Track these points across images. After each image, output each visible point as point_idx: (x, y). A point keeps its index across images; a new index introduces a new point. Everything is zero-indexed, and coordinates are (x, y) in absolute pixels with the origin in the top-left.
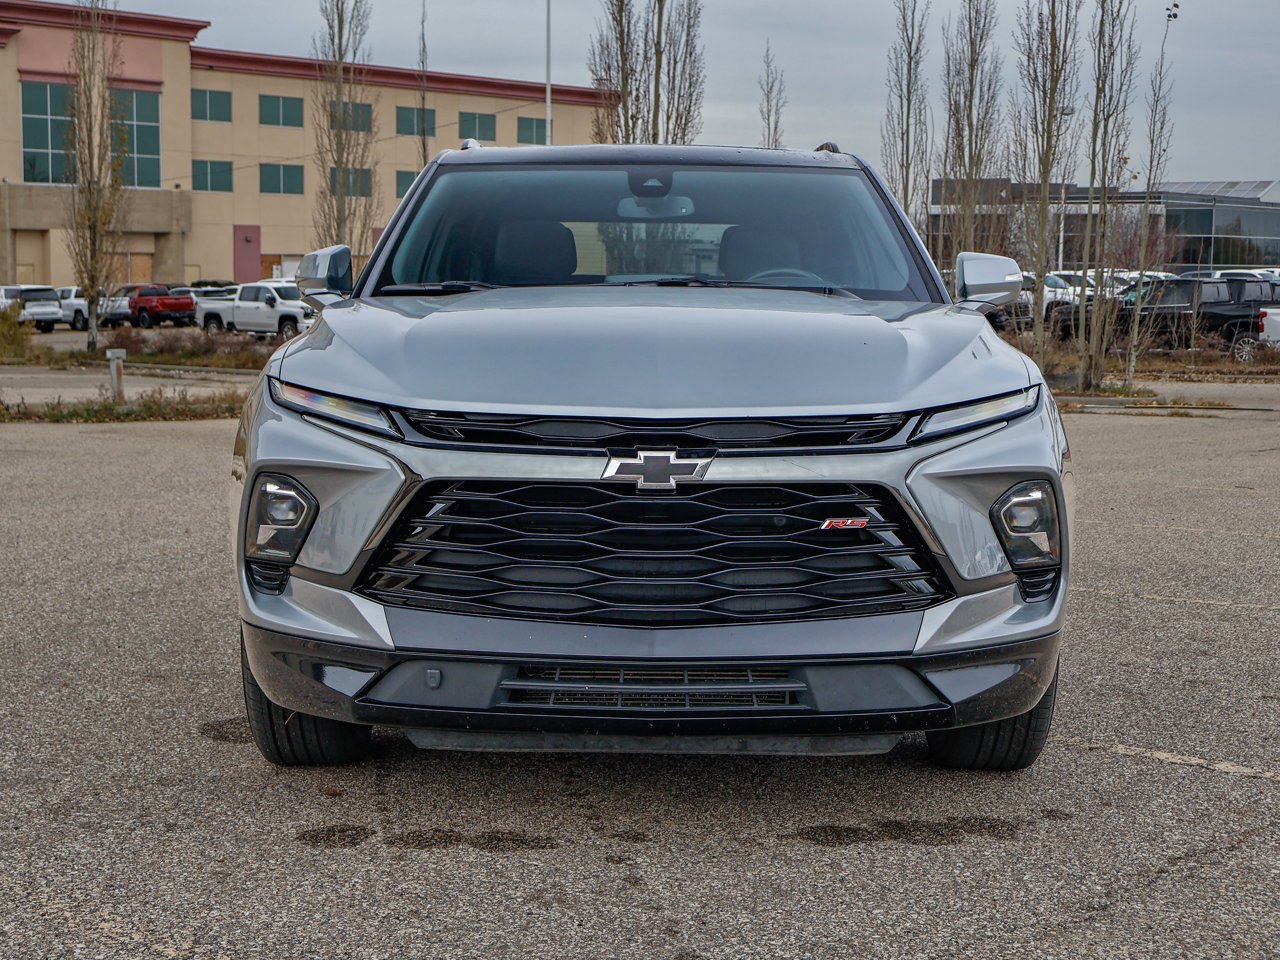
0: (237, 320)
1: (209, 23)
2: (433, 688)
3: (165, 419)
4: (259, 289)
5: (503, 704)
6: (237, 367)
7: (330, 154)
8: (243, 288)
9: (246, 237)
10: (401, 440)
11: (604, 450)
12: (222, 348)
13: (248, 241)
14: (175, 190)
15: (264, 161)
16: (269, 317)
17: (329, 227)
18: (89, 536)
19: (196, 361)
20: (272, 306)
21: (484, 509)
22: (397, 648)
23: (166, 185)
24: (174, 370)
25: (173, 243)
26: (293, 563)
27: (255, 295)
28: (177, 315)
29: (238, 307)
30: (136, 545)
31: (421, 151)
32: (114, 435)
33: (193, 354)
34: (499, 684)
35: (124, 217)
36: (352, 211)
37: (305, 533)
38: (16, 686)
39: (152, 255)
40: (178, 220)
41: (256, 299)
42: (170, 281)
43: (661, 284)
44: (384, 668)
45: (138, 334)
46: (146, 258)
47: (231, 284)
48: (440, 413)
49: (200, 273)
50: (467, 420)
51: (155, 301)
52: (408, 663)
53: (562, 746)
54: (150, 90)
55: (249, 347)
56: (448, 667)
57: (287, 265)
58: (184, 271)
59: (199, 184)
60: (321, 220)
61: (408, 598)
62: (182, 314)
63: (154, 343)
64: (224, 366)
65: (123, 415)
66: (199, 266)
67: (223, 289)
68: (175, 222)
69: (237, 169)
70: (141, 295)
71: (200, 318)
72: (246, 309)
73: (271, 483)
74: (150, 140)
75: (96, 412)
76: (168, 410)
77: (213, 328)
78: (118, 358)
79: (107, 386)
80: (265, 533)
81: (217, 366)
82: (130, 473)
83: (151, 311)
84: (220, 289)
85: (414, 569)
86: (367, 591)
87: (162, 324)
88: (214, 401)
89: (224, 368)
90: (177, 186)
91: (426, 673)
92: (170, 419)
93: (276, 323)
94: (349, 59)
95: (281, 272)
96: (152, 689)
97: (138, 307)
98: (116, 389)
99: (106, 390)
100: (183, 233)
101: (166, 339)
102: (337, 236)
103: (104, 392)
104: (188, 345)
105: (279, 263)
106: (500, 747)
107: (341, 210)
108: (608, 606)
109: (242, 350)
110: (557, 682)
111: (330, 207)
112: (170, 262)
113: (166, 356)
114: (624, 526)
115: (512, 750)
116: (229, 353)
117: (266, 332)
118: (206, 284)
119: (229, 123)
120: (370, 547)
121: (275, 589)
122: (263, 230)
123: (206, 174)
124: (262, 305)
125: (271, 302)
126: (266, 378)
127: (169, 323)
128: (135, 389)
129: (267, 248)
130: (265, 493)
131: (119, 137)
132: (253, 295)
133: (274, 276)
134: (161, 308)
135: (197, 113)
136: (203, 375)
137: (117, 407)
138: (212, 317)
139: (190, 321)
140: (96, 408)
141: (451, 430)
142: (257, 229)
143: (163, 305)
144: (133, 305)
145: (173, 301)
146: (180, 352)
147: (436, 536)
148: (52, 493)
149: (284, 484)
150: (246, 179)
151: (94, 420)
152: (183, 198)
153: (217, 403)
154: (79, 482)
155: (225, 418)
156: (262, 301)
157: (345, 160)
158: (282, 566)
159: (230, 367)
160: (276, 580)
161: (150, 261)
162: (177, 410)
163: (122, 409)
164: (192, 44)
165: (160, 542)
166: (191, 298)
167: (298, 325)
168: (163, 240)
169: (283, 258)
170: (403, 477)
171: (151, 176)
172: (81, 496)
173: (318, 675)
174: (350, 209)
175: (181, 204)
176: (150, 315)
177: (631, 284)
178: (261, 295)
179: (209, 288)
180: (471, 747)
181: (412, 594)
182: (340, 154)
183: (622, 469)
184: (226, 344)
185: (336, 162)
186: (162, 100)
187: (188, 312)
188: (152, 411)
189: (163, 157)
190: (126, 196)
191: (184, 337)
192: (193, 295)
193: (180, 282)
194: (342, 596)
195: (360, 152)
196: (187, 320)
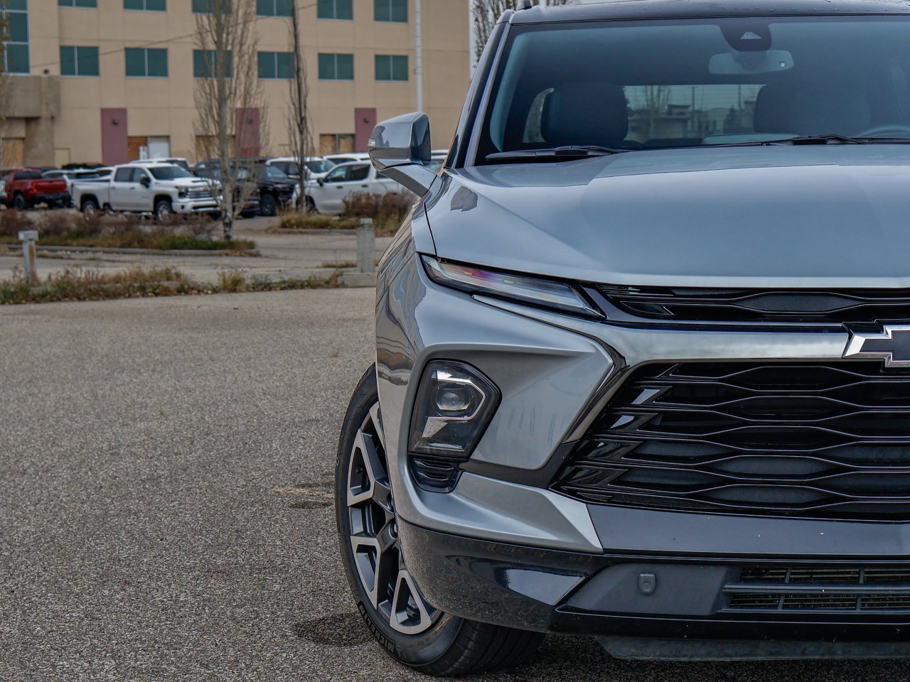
0: (114, 200)
2: (647, 594)
3: (79, 299)
4: (133, 170)
5: (725, 610)
6: (122, 246)
7: (209, 34)
8: (119, 170)
9: (114, 120)
10: (602, 320)
11: (840, 325)
12: (107, 228)
13: (115, 123)
14: (44, 76)
15: (129, 45)
16: (144, 197)
17: (211, 108)
18: (66, 420)
19: (81, 241)
20: (147, 186)
21: (691, 394)
22: (606, 551)
23: (35, 71)
24: (61, 250)
25: (43, 127)
26: (467, 458)
27: (130, 175)
28: (51, 197)
29: (114, 188)
30: (117, 428)
31: (292, 30)
32: (37, 317)
33: (78, 235)
34: (722, 587)
35: (7, 102)
36: (233, 91)
37: (483, 425)
38: (76, 584)
39: (23, 139)
40: (47, 104)
41: (131, 180)
42: (42, 164)
43: (797, 142)
44: (590, 573)
45: (23, 216)
46: (18, 142)
47: (100, 166)
48: (643, 289)
49: (70, 156)
50: (675, 296)
51: (29, 184)
52: (616, 567)
53: (778, 653)
55: (133, 227)
56: (664, 571)
57: (153, 146)
58: (54, 154)
59: (67, 69)
60: (203, 101)
61: (613, 494)
62: (56, 196)
63: (40, 225)
64: (110, 246)
65: (39, 296)
66: (69, 149)
67: (95, 170)
68: (44, 107)
69: (103, 54)
70: (15, 179)
71: (76, 200)
72: (121, 189)
73: (442, 370)
74: (19, 26)
75: (13, 294)
76: (82, 290)
77: (91, 210)
78: (31, 240)
79: (21, 268)
80: (433, 425)
81: (103, 246)
82: (74, 355)
83: (26, 193)
84: (93, 171)
85: (621, 461)
86: (564, 488)
87: (36, 206)
88: (125, 280)
89: (109, 247)
90: (46, 72)
91: (638, 578)
92: (84, 299)
93: (150, 202)
95: (148, 153)
96: (219, 586)
97: (13, 190)
98: (29, 270)
99: (20, 272)
100: (53, 118)
101: (51, 220)
102: (219, 115)
103: (18, 273)
104: (73, 226)
105: (145, 144)
106: (708, 655)
107: (221, 90)
108: (844, 499)
109: (127, 229)
110: (787, 585)
111: (211, 87)
112: (41, 145)
113: (52, 238)
114: (867, 409)
115: (722, 659)
116: (114, 233)
117: (140, 212)
118: (78, 166)
119: (94, 9)
120: (571, 439)
121: (443, 487)
122: (130, 113)
123: (73, 61)
124: (137, 185)
125: (146, 182)
126: (416, 255)
127: (43, 205)
128: (47, 272)
129: (134, 130)
130: (436, 382)
132: (127, 175)
133: (141, 156)
134: (35, 191)
136: (90, 255)
137: (32, 289)
138: (89, 198)
139: (64, 203)
140: (12, 290)
141: (660, 309)
142: (123, 112)
143: (38, 188)
144: (9, 188)
145: (47, 184)
146: (65, 233)
147: (648, 426)
148: (7, 377)
149: (457, 370)
150: (113, 63)
151: (11, 301)
152: (53, 84)
153: (129, 282)
154: (28, 364)
155: (137, 297)
156: (137, 181)
157: (224, 41)
158: (455, 462)
159: (116, 247)
160: (444, 476)
161: (22, 146)
162: (90, 290)
163: (36, 291)
165: (142, 425)
166: (64, 181)
167: (174, 204)
168: (33, 124)
169: (149, 139)
170: (610, 361)
171: (20, 62)
172: (37, 379)
173: (502, 580)
174: (230, 89)
175: (50, 89)
176: (24, 196)
177: (768, 143)
178: (136, 176)
179: (81, 170)
180: (675, 656)
181: (619, 490)
182: (219, 35)
183: (867, 346)
184: (110, 224)
185: (216, 43)
187: (62, 194)
188: (66, 291)
189: (32, 43)
190: (8, 82)
191: (68, 218)
192: (65, 177)
193: (50, 165)
194: (537, 493)
195: (239, 32)
196: (60, 202)
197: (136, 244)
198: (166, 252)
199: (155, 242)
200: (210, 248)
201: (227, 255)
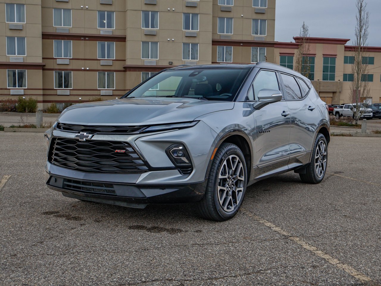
0: (344, 113)
1: (350, 40)
8: (345, 106)
14: (338, 81)
15: (363, 74)
16: (351, 113)
20: (352, 110)
23: (336, 79)
25: (337, 94)
29: (344, 110)
39: (332, 97)
41: (348, 108)
42: (336, 104)
46: (330, 98)
49: (344, 102)
54: (333, 57)
58: (340, 101)
59: (345, 79)
66: (344, 100)
68: (338, 89)
69: (355, 76)
71: (334, 113)
72: (346, 111)
74: (333, 69)
77: (338, 116)
90: (339, 80)
94: (362, 45)
95: (366, 102)
100: (340, 92)
105: (365, 99)
112: (336, 99)
114: (78, 149)
119: (353, 64)
123: (347, 77)
124: (349, 109)
131: (325, 69)
132: (347, 107)
135: (346, 62)
138: (337, 113)
152: (341, 83)
161: (331, 99)
164: (345, 45)
168: (335, 94)
171: (332, 78)
175: (340, 84)
178: (350, 107)
186: (336, 59)
189: (336, 73)
190: (329, 83)
193: (338, 104)
197: (333, 124)
198: (339, 126)
199: (337, 124)
200: (350, 126)
201: (355, 128)
